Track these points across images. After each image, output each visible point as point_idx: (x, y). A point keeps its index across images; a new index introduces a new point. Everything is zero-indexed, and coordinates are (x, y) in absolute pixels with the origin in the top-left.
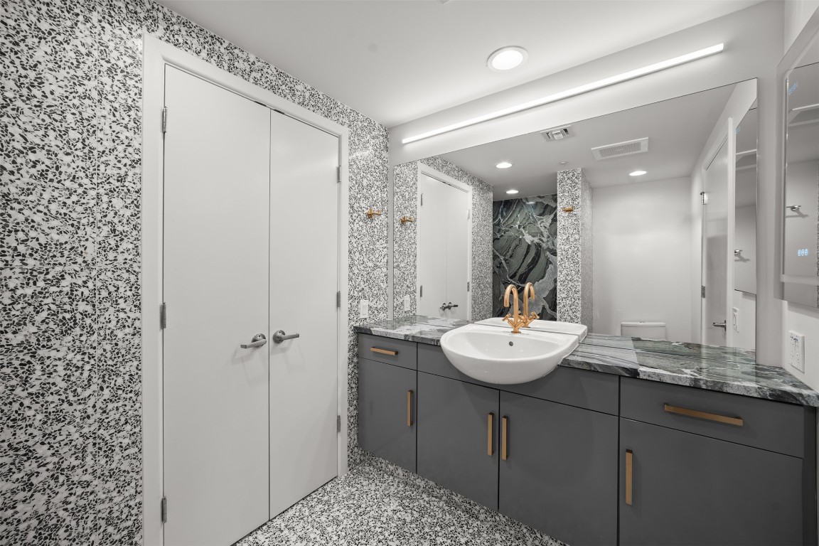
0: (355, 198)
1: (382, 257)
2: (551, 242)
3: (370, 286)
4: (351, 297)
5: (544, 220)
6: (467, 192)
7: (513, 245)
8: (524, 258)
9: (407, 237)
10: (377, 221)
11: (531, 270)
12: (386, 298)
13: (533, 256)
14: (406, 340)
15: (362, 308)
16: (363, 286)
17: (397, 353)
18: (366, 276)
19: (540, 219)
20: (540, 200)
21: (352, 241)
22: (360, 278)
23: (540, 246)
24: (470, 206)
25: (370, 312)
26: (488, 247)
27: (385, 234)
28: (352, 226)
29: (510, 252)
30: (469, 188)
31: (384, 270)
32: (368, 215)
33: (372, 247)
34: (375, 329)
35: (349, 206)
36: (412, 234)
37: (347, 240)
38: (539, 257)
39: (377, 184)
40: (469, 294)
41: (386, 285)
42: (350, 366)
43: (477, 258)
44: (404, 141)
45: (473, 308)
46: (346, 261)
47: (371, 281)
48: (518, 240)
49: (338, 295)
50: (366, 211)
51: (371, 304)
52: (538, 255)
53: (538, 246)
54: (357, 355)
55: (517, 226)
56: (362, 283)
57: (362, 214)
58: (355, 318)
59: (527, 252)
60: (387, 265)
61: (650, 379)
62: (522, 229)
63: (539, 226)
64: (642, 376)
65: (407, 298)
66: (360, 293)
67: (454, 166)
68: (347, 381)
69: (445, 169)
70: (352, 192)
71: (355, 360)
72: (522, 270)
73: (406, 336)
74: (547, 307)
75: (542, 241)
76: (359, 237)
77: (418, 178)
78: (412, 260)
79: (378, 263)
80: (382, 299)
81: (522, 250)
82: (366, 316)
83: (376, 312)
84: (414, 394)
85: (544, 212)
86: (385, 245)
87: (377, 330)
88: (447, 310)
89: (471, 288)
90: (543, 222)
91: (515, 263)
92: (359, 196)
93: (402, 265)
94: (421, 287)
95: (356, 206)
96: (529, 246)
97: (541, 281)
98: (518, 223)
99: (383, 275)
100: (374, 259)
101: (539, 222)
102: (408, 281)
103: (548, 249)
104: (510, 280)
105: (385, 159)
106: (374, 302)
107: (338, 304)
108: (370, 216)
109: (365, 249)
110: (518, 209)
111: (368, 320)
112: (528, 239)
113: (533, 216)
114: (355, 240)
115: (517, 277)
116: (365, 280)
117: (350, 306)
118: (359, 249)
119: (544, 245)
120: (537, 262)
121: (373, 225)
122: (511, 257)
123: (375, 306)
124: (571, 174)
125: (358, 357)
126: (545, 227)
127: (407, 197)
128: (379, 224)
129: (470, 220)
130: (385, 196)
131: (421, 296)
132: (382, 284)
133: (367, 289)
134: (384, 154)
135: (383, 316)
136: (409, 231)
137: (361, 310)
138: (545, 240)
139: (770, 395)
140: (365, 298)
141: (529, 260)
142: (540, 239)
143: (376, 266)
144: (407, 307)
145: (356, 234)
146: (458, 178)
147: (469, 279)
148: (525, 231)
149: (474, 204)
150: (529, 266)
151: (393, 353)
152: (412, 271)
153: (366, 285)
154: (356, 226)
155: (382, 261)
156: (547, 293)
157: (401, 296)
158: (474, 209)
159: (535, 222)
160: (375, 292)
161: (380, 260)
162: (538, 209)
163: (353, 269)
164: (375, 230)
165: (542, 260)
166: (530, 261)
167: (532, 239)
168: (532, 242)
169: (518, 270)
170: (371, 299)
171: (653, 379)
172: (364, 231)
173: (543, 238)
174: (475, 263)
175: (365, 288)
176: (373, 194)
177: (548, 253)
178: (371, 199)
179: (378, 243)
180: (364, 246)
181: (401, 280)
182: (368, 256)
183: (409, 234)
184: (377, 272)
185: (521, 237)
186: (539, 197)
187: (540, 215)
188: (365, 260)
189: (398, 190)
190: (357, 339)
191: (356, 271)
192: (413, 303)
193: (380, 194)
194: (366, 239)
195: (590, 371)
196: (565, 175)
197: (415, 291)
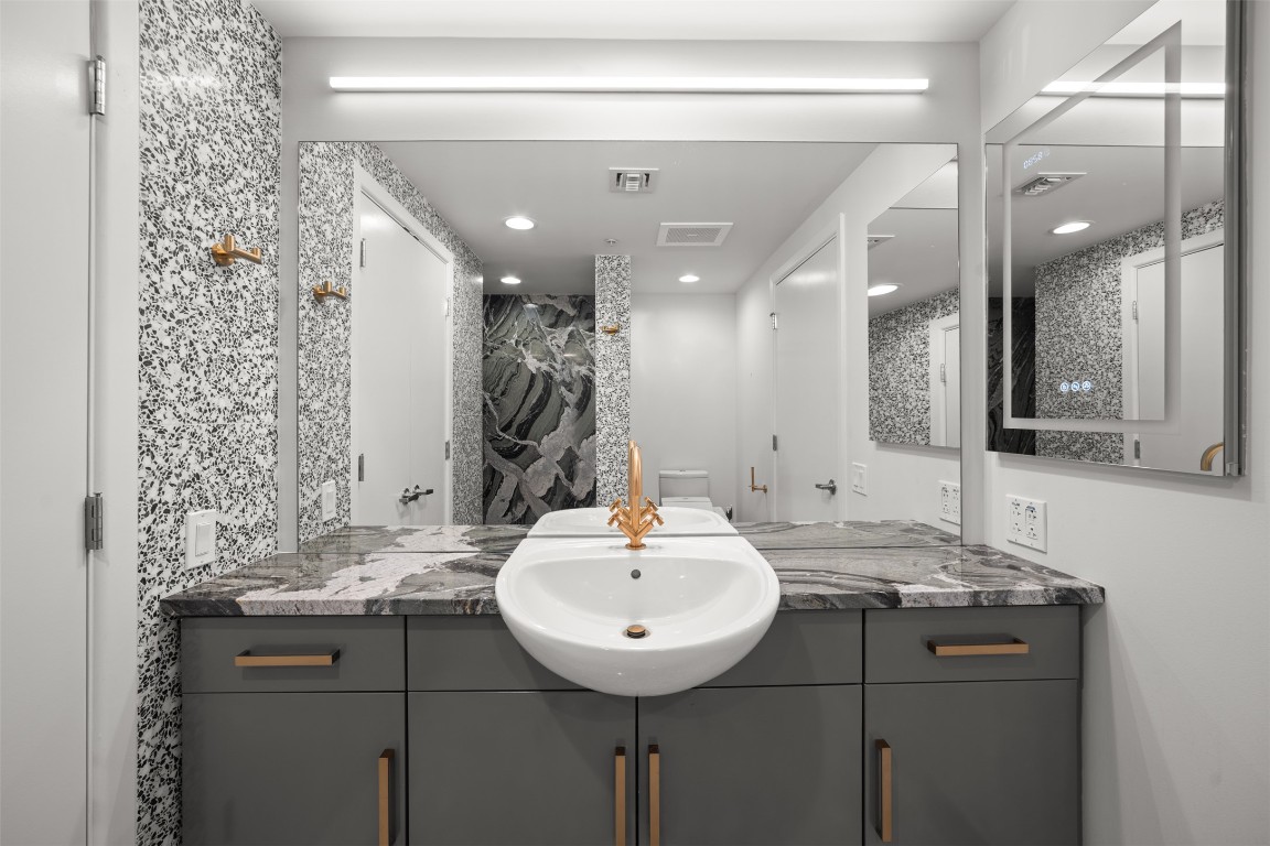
0: (168, 191)
1: (260, 383)
2: (567, 371)
3: (222, 466)
4: (149, 508)
5: (557, 335)
6: (445, 261)
7: (507, 374)
8: (525, 397)
9: (328, 336)
10: (248, 278)
11: (535, 417)
12: (273, 495)
13: (539, 393)
14: (372, 614)
15: (192, 532)
16: (197, 469)
17: (336, 656)
18: (206, 436)
19: (551, 333)
20: (551, 302)
21: (155, 326)
22: (185, 443)
23: (551, 378)
24: (450, 293)
25: (222, 542)
26: (475, 373)
27: (271, 321)
28: (155, 277)
29: (502, 387)
30: (450, 256)
31: (268, 418)
32: (215, 254)
33: (227, 351)
34: (252, 596)
35: (141, 208)
36: (340, 330)
37: (135, 320)
38: (549, 395)
39: (247, 173)
40: (449, 465)
41: (271, 459)
42: (148, 735)
43: (460, 394)
44: (336, 82)
45: (455, 491)
46: (124, 389)
47: (225, 452)
48: (514, 365)
49: (92, 510)
50: (207, 243)
51: (226, 520)
52: (547, 391)
53: (548, 377)
54: (178, 689)
55: (513, 341)
56: (192, 459)
57: (193, 248)
58: (167, 574)
59: (531, 386)
60: (275, 406)
61: (917, 605)
62: (521, 347)
63: (549, 343)
64: (905, 604)
65: (329, 487)
66: (186, 493)
67: (424, 201)
68: (134, 788)
69: (409, 200)
70: (153, 167)
71: (168, 706)
72: (522, 417)
73: (370, 603)
74: (562, 475)
75: (553, 368)
76: (182, 316)
77: (354, 200)
78: (341, 395)
79: (248, 400)
80: (261, 498)
81: (521, 384)
82: (211, 558)
83: (241, 539)
84: (397, 760)
85: (556, 322)
86: (270, 351)
87: (259, 598)
88: (412, 503)
89: (452, 452)
90: (555, 338)
91: (510, 404)
92: (180, 188)
93: (316, 405)
94: (361, 459)
95: (169, 215)
96: (533, 377)
97: (552, 434)
98: (515, 336)
99: (265, 431)
100: (235, 388)
101: (549, 338)
102: (331, 445)
103: (563, 382)
104: (501, 434)
105: (269, 114)
106: (236, 511)
107: (92, 537)
108: (222, 259)
109: (203, 357)
110: (515, 313)
111: (216, 570)
112: (532, 363)
113: (539, 327)
114: (166, 325)
115: (514, 429)
116: (204, 448)
117: (144, 537)
118: (183, 352)
119: (557, 377)
120: (547, 402)
121: (232, 288)
122: (503, 394)
123: (240, 523)
124: (616, 262)
125: (179, 694)
126: (559, 347)
127: (329, 237)
128: (252, 288)
129: (450, 320)
130: (269, 214)
131: (361, 478)
132: (260, 459)
133: (210, 476)
134: (268, 99)
135: (263, 545)
136: (334, 322)
137: (191, 541)
138: (558, 367)
139: (1057, 598)
140: (204, 502)
141: (533, 399)
142: (551, 366)
143: (240, 406)
144: (329, 511)
145: (168, 307)
146: (430, 227)
147: (448, 436)
148: (527, 350)
149: (456, 289)
150: (533, 409)
151: (327, 660)
152: (340, 421)
153: (206, 463)
154: (168, 282)
155: (262, 393)
156: (562, 453)
157: (314, 484)
158: (456, 298)
159: (543, 337)
160: (240, 483)
161: (253, 390)
162: (547, 315)
163: (159, 415)
164: (240, 304)
165: (554, 401)
166: (534, 401)
167: (538, 364)
168: (538, 369)
169: (515, 416)
170: (225, 504)
171: (921, 605)
172: (201, 300)
173: (555, 364)
174: (458, 404)
175: (204, 474)
176: (233, 198)
177: (563, 389)
178: (224, 211)
179: (247, 342)
180: (199, 347)
181: (315, 444)
182: (213, 377)
183: (332, 329)
184: (244, 425)
185: (519, 361)
186: (549, 296)
187: (551, 326)
188: (205, 388)
189: (305, 212)
190: (177, 638)
191: (170, 424)
192: (343, 498)
193: (253, 206)
194: (207, 326)
195: (825, 610)
196: (606, 262)
197: (346, 469)
